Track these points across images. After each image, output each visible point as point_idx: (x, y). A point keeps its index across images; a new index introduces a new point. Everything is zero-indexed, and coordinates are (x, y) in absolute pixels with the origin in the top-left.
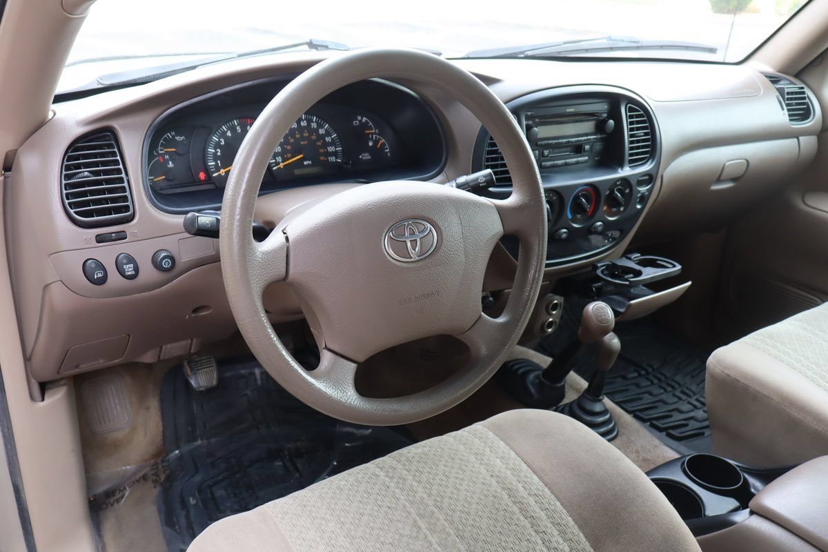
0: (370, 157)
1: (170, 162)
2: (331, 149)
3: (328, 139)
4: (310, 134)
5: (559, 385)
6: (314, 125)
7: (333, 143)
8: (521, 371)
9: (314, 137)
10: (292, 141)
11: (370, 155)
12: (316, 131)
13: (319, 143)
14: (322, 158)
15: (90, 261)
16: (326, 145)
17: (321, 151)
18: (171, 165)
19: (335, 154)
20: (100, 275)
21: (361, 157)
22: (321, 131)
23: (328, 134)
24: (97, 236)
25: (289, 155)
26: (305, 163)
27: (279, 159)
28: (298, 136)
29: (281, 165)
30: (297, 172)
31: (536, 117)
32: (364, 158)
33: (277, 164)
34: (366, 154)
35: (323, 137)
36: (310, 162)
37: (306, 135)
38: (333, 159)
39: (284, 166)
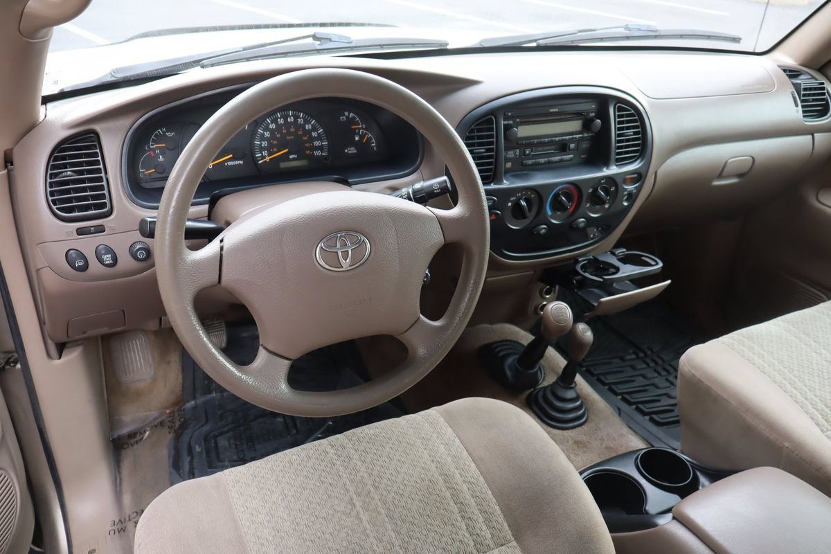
0: (355, 151)
1: (161, 157)
2: (317, 143)
3: (314, 134)
4: (297, 130)
5: (531, 371)
6: (301, 121)
7: (319, 138)
8: (501, 354)
9: (300, 132)
10: (278, 136)
11: (356, 148)
12: (303, 126)
13: (305, 138)
14: (308, 152)
15: (72, 251)
16: (312, 139)
17: (308, 145)
18: (161, 159)
19: (321, 148)
20: (81, 264)
21: (346, 151)
22: (308, 127)
23: (314, 129)
24: (78, 229)
25: (275, 150)
26: (291, 157)
27: (265, 153)
28: (284, 131)
29: (267, 159)
30: (283, 165)
31: (518, 117)
32: (350, 152)
33: (263, 157)
34: (352, 149)
35: (309, 132)
36: (296, 156)
37: (292, 130)
38: (318, 153)
39: (270, 159)
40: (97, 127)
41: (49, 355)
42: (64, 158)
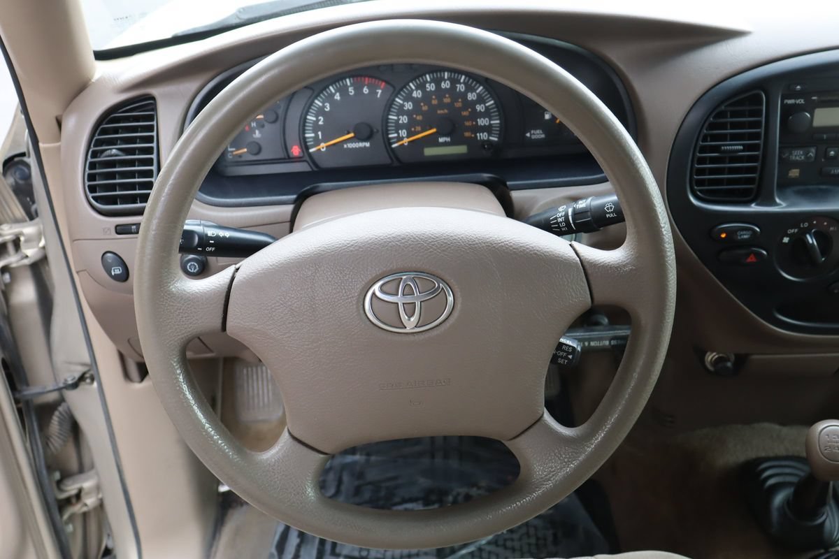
0: (543, 136)
1: (257, 132)
2: (482, 122)
3: (480, 108)
4: (454, 99)
6: (461, 88)
7: (487, 114)
9: (459, 105)
10: (425, 108)
11: (544, 132)
12: (464, 95)
13: (465, 113)
14: (467, 134)
15: (109, 255)
16: (476, 115)
17: (468, 124)
18: (257, 134)
19: (488, 129)
20: (118, 272)
21: (528, 135)
22: (471, 96)
23: (481, 100)
24: (117, 226)
25: (419, 128)
26: (441, 140)
27: (403, 133)
28: (435, 102)
29: (406, 141)
30: (430, 152)
31: (815, 93)
32: (533, 137)
33: (399, 139)
34: (538, 132)
35: (474, 103)
36: (448, 139)
37: (447, 100)
38: (483, 136)
39: (409, 142)
40: (154, 91)
41: (127, 375)
42: (116, 131)
